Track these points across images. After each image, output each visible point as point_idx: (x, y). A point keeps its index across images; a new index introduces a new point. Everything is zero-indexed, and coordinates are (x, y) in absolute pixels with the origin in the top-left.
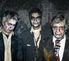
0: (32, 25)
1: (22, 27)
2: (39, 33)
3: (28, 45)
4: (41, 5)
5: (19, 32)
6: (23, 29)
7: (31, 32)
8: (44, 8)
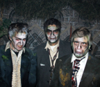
0: (47, 40)
1: (35, 41)
2: (56, 50)
3: (42, 65)
4: (61, 13)
5: (32, 47)
6: (36, 43)
7: (46, 48)
8: (65, 17)
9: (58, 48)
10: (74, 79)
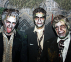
1: (25, 25)
9: (44, 31)
10: (61, 56)
